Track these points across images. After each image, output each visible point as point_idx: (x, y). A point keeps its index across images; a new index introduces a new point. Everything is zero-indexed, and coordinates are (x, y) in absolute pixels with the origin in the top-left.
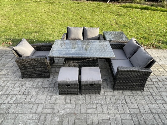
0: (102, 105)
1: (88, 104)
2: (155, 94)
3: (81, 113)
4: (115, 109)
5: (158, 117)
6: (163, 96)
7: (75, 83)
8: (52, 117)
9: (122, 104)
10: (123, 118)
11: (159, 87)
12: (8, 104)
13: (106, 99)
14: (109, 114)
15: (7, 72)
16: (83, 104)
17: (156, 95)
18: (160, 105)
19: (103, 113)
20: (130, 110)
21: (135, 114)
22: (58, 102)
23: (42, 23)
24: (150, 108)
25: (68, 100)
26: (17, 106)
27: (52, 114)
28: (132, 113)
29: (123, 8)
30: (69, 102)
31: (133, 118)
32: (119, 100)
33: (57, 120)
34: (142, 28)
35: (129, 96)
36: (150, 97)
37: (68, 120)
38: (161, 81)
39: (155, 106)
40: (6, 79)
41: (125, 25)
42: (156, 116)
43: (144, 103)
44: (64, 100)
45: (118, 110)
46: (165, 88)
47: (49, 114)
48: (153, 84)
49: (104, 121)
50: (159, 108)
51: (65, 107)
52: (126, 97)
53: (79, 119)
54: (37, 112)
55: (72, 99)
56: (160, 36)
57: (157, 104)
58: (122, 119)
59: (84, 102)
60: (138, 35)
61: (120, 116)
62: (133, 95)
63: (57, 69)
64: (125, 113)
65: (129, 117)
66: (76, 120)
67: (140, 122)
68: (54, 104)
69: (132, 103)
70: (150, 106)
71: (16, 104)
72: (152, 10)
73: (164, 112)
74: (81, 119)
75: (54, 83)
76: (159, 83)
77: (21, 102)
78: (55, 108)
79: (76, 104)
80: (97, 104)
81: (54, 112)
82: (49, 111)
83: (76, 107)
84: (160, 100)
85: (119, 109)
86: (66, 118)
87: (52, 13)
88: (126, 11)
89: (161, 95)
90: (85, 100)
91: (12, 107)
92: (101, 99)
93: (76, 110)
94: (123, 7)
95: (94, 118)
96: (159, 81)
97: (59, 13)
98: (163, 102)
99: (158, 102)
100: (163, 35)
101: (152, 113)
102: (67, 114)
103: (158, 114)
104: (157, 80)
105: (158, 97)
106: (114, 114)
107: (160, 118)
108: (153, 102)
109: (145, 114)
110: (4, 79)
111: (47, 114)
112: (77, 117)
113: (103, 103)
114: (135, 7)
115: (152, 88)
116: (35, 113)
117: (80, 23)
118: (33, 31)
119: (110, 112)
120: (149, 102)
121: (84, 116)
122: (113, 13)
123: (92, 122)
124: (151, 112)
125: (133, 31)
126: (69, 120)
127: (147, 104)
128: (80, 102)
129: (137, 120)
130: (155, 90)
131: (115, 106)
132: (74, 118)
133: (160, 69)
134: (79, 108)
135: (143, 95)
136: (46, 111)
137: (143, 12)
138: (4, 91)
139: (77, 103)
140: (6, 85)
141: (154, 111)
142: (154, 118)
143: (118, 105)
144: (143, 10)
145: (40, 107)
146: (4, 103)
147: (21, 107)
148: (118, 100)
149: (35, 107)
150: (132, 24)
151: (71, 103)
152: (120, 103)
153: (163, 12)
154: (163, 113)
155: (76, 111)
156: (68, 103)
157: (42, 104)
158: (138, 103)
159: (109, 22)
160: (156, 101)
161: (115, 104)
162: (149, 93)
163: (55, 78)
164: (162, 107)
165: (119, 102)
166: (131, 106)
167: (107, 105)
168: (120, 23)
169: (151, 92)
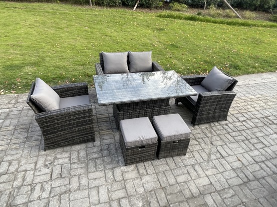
0: (193, 166)
1: (173, 169)
2: (250, 138)
3: (170, 185)
4: (212, 168)
5: (265, 166)
6: (259, 138)
7: (153, 141)
8: (130, 202)
9: (217, 159)
10: (227, 177)
11: (251, 127)
12: (40, 200)
13: (194, 157)
14: (208, 176)
15: (8, 145)
16: (166, 170)
17: (252, 138)
18: (261, 150)
19: (199, 177)
20: (231, 165)
21: (238, 168)
22: (127, 176)
23: (34, 47)
24: (252, 157)
25: (142, 171)
26: (60, 200)
27: (128, 197)
28: (234, 168)
29: (161, 19)
30: (145, 173)
31: (238, 173)
32: (212, 155)
33: (140, 204)
34: (197, 48)
35: (221, 146)
36: (246, 142)
37: (156, 200)
38: (250, 120)
39: (256, 153)
40: (12, 158)
41: (173, 45)
42: (263, 165)
43: (242, 152)
44: (136, 171)
45: (216, 168)
46: (258, 127)
47: (123, 198)
48: (242, 124)
49: (206, 187)
50: (262, 155)
51: (143, 181)
52: (218, 148)
53: (171, 194)
54: (101, 201)
55: (147, 168)
56: (224, 58)
57: (257, 149)
58: (227, 180)
59: (167, 168)
60: (195, 58)
61: (223, 176)
62: (226, 144)
63: (100, 124)
64: (227, 169)
65: (233, 175)
66: (169, 197)
67: (248, 177)
68: (123, 182)
69: (229, 155)
70: (251, 154)
71: (57, 197)
72: (201, 21)
73: (269, 158)
74: (175, 193)
75: (106, 148)
76: (248, 121)
77: (65, 192)
78: (127, 186)
79: (157, 174)
80: (185, 166)
81: (129, 193)
82: (121, 194)
83: (160, 178)
84: (259, 144)
85: (218, 167)
86: (152, 197)
87: (45, 29)
88: (166, 23)
89: (257, 137)
90: (167, 164)
91: (51, 203)
92: (188, 158)
93: (161, 182)
94: (160, 16)
95: (191, 188)
96: (248, 119)
97: (59, 28)
98: (263, 146)
99: (257, 148)
100: (227, 56)
101: (257, 162)
102: (151, 191)
103: (263, 162)
104: (246, 119)
105: (255, 141)
106: (214, 175)
107: (268, 167)
108: (252, 149)
109: (250, 166)
110: (9, 158)
111: (119, 200)
112: (168, 192)
113: (193, 163)
114: (177, 16)
115: (244, 130)
116: (99, 203)
117: (104, 45)
118: (23, 63)
119: (208, 173)
120: (248, 149)
121: (177, 187)
122: (148, 26)
123: (192, 194)
124: (255, 161)
125: (186, 53)
126: (159, 199)
127: (247, 152)
128: (161, 169)
129: (244, 176)
130: (248, 131)
131: (211, 163)
132: (163, 195)
133: (243, 104)
134: (164, 179)
135: (237, 142)
136: (115, 196)
137: (190, 23)
138: (20, 180)
139: (157, 171)
140: (18, 168)
141: (257, 159)
142: (262, 169)
143: (214, 162)
144: (189, 21)
145: (103, 191)
146: (31, 201)
147: (69, 200)
148: (210, 154)
149: (94, 193)
150: (182, 42)
151: (149, 173)
152: (215, 158)
153: (215, 24)
154: (268, 160)
155: (162, 184)
156: (144, 175)
157: (104, 186)
158: (236, 153)
159: (148, 41)
160: (255, 146)
161: (208, 161)
162: (243, 138)
163: (103, 139)
164: (264, 152)
165: (213, 157)
166: (230, 159)
167: (199, 164)
168: (165, 42)
169: (245, 135)
